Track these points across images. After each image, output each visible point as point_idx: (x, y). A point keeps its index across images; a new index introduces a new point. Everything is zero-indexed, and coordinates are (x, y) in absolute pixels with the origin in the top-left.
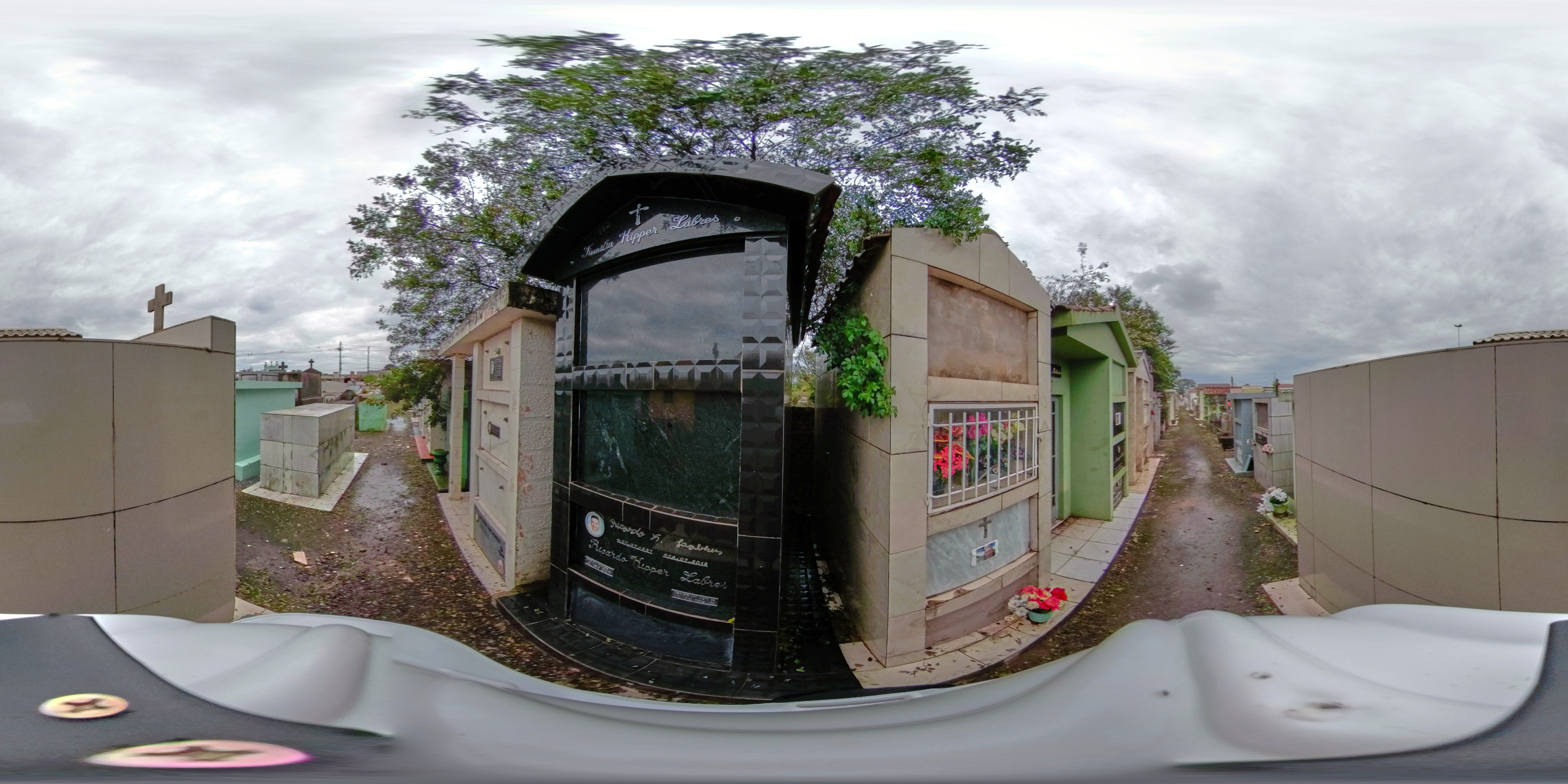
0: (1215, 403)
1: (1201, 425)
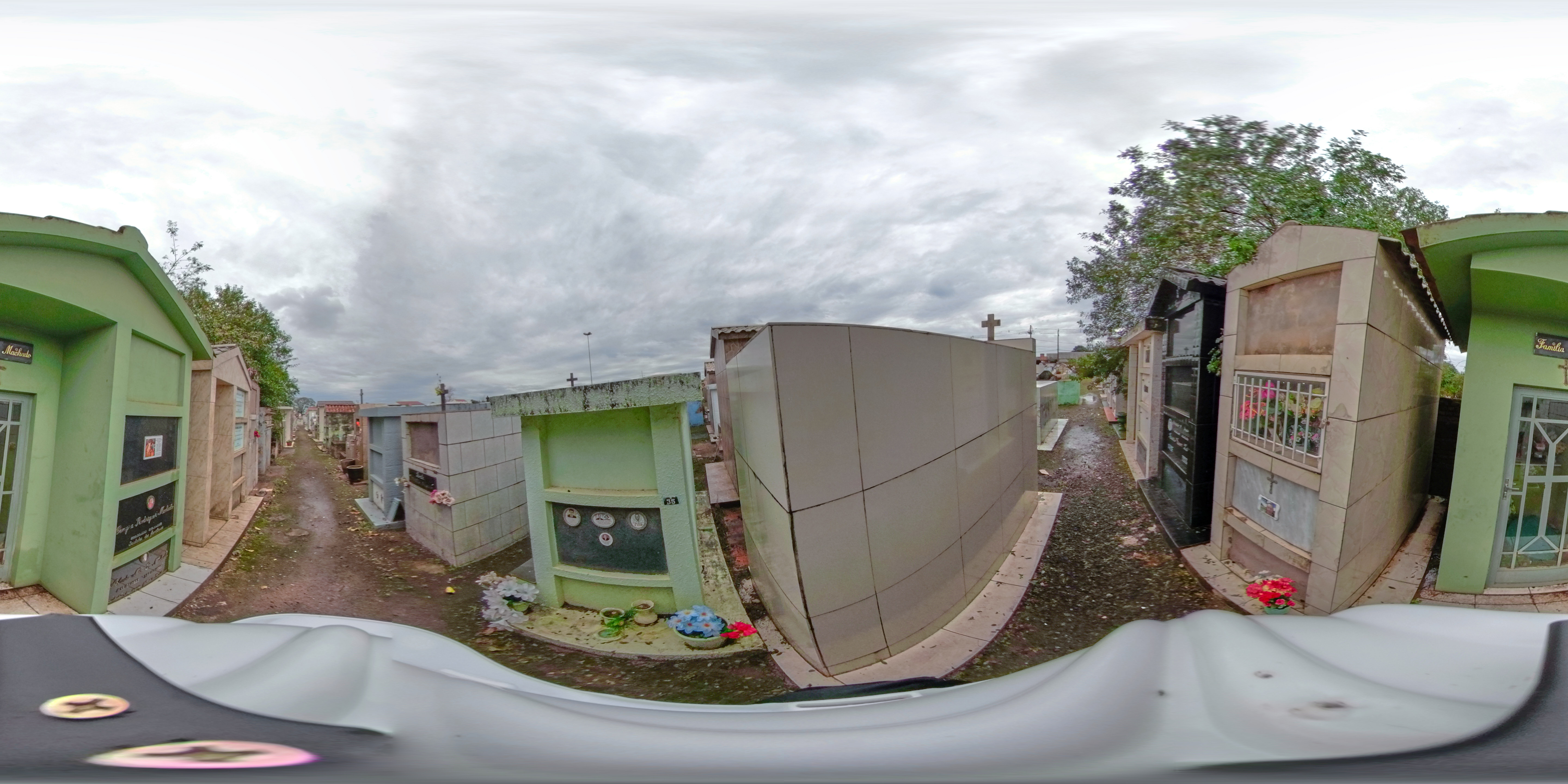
0: (336, 423)
1: (320, 447)
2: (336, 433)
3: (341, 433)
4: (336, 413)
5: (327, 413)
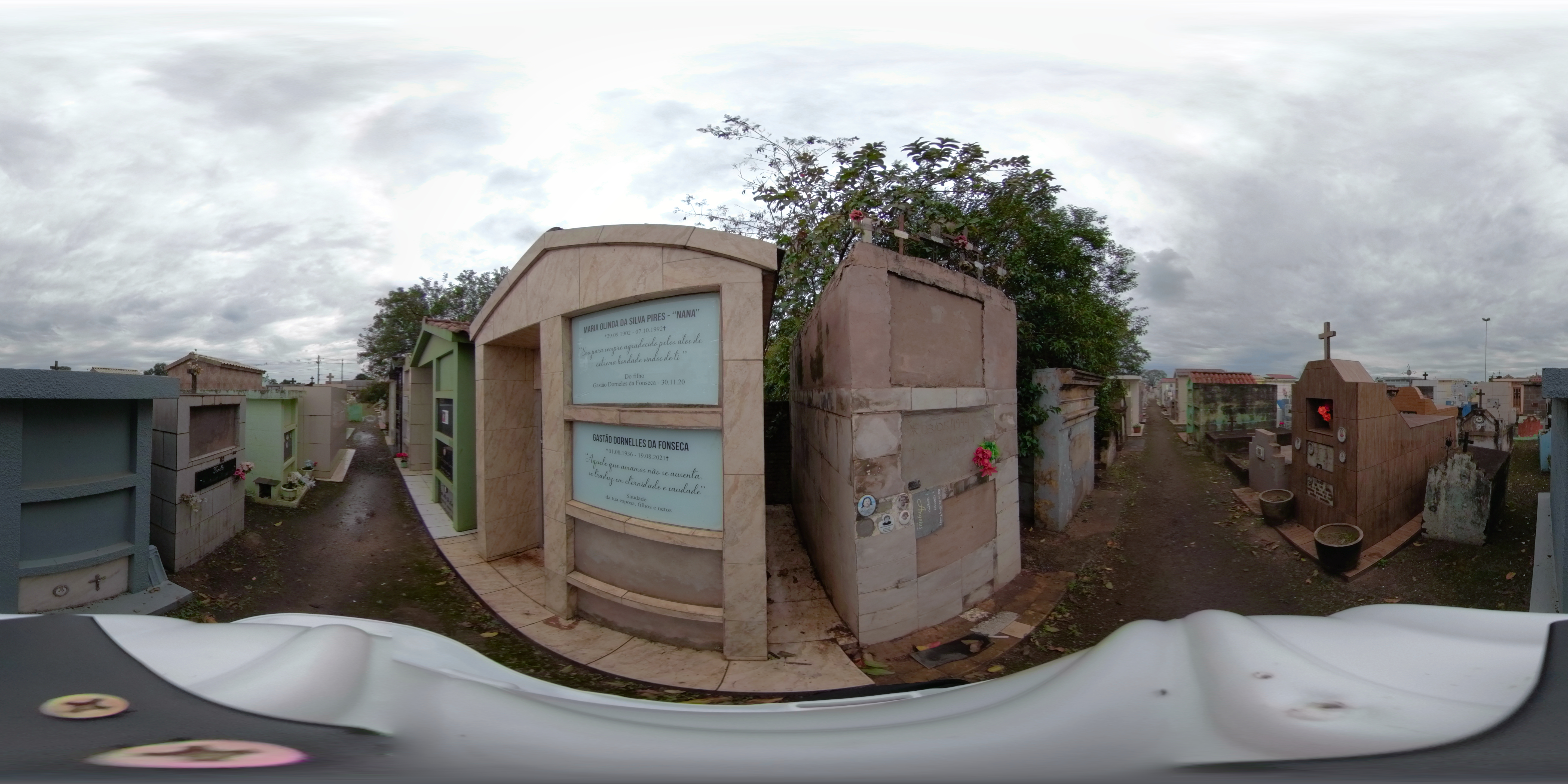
0: (1212, 401)
1: (1183, 436)
2: (1212, 417)
5: (1194, 384)
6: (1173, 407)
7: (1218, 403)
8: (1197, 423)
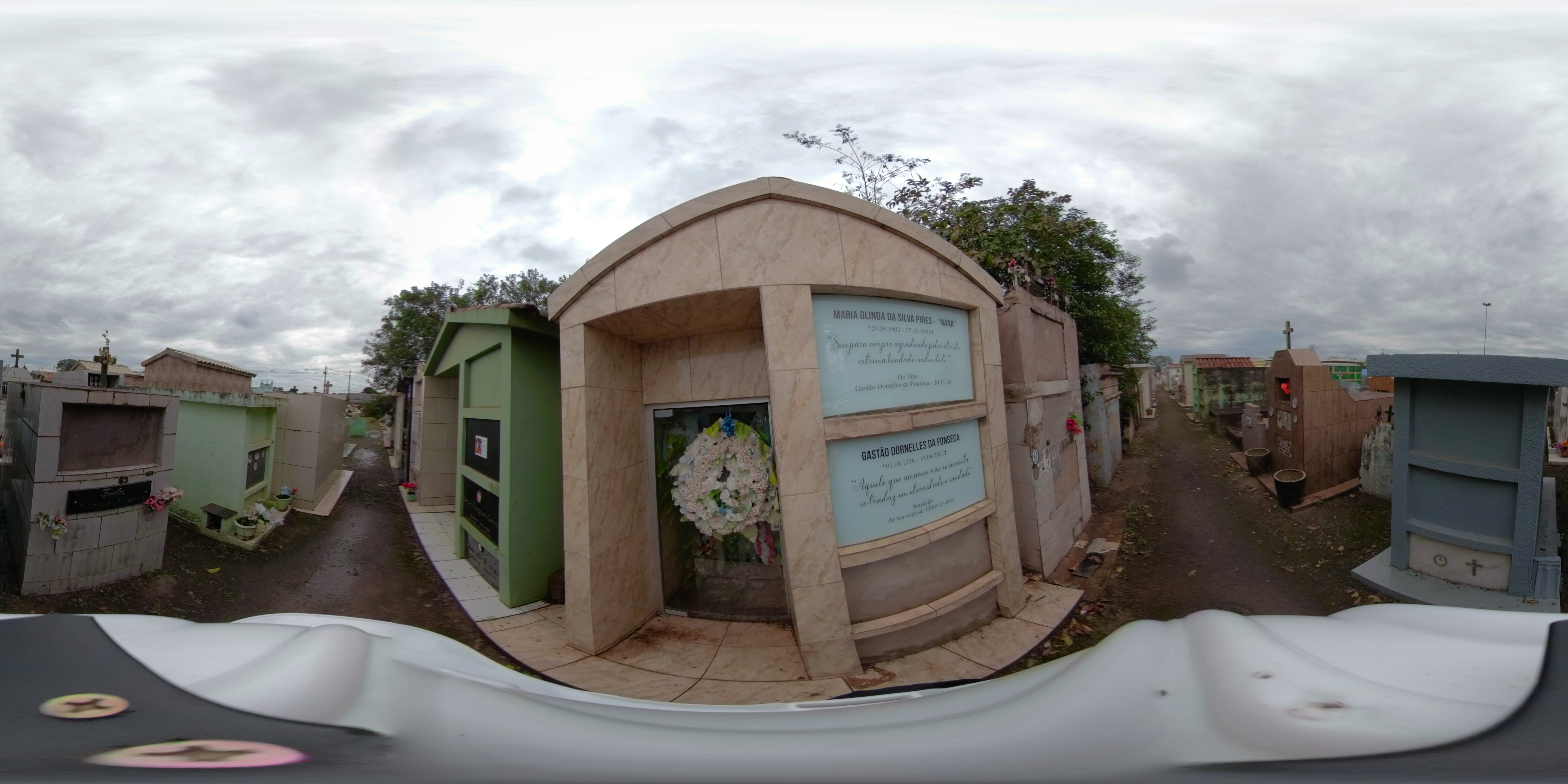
2: (1215, 397)
3: (1221, 398)
4: (1213, 369)
5: (1198, 369)
6: (1181, 391)
7: (1219, 384)
8: (1202, 403)
